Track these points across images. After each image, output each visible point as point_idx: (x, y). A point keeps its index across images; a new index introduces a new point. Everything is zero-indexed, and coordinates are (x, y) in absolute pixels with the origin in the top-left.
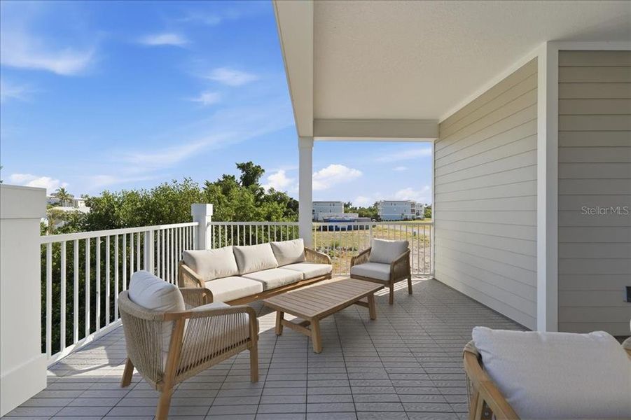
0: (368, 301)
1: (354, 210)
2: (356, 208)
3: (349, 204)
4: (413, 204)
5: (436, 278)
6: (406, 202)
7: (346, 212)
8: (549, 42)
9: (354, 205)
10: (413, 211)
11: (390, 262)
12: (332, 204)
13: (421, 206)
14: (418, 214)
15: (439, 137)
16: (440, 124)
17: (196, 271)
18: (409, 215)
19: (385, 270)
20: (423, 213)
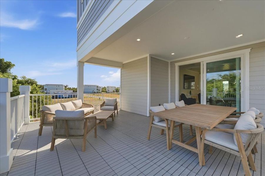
0: (111, 116)
1: (70, 89)
2: (70, 88)
3: (67, 86)
4: (98, 87)
5: (122, 109)
6: (94, 86)
7: (65, 89)
8: (149, 55)
9: (69, 87)
10: (97, 89)
11: (114, 105)
12: (58, 86)
13: (100, 87)
14: (99, 91)
15: (123, 67)
16: (123, 64)
17: (51, 112)
18: (96, 91)
19: (113, 107)
20: (101, 90)
